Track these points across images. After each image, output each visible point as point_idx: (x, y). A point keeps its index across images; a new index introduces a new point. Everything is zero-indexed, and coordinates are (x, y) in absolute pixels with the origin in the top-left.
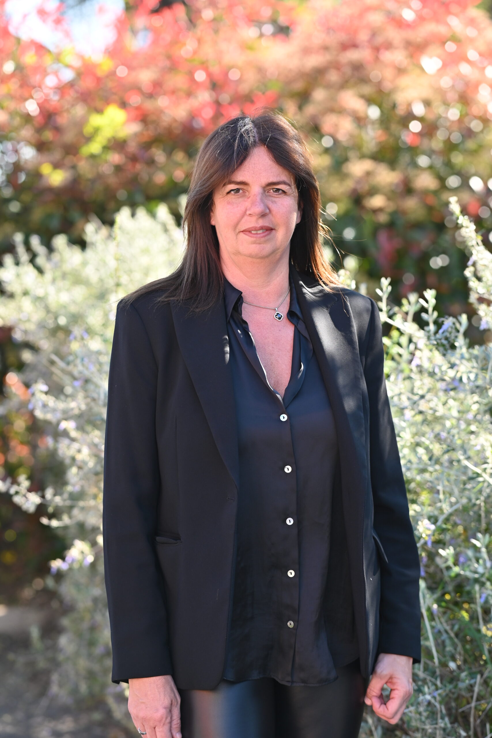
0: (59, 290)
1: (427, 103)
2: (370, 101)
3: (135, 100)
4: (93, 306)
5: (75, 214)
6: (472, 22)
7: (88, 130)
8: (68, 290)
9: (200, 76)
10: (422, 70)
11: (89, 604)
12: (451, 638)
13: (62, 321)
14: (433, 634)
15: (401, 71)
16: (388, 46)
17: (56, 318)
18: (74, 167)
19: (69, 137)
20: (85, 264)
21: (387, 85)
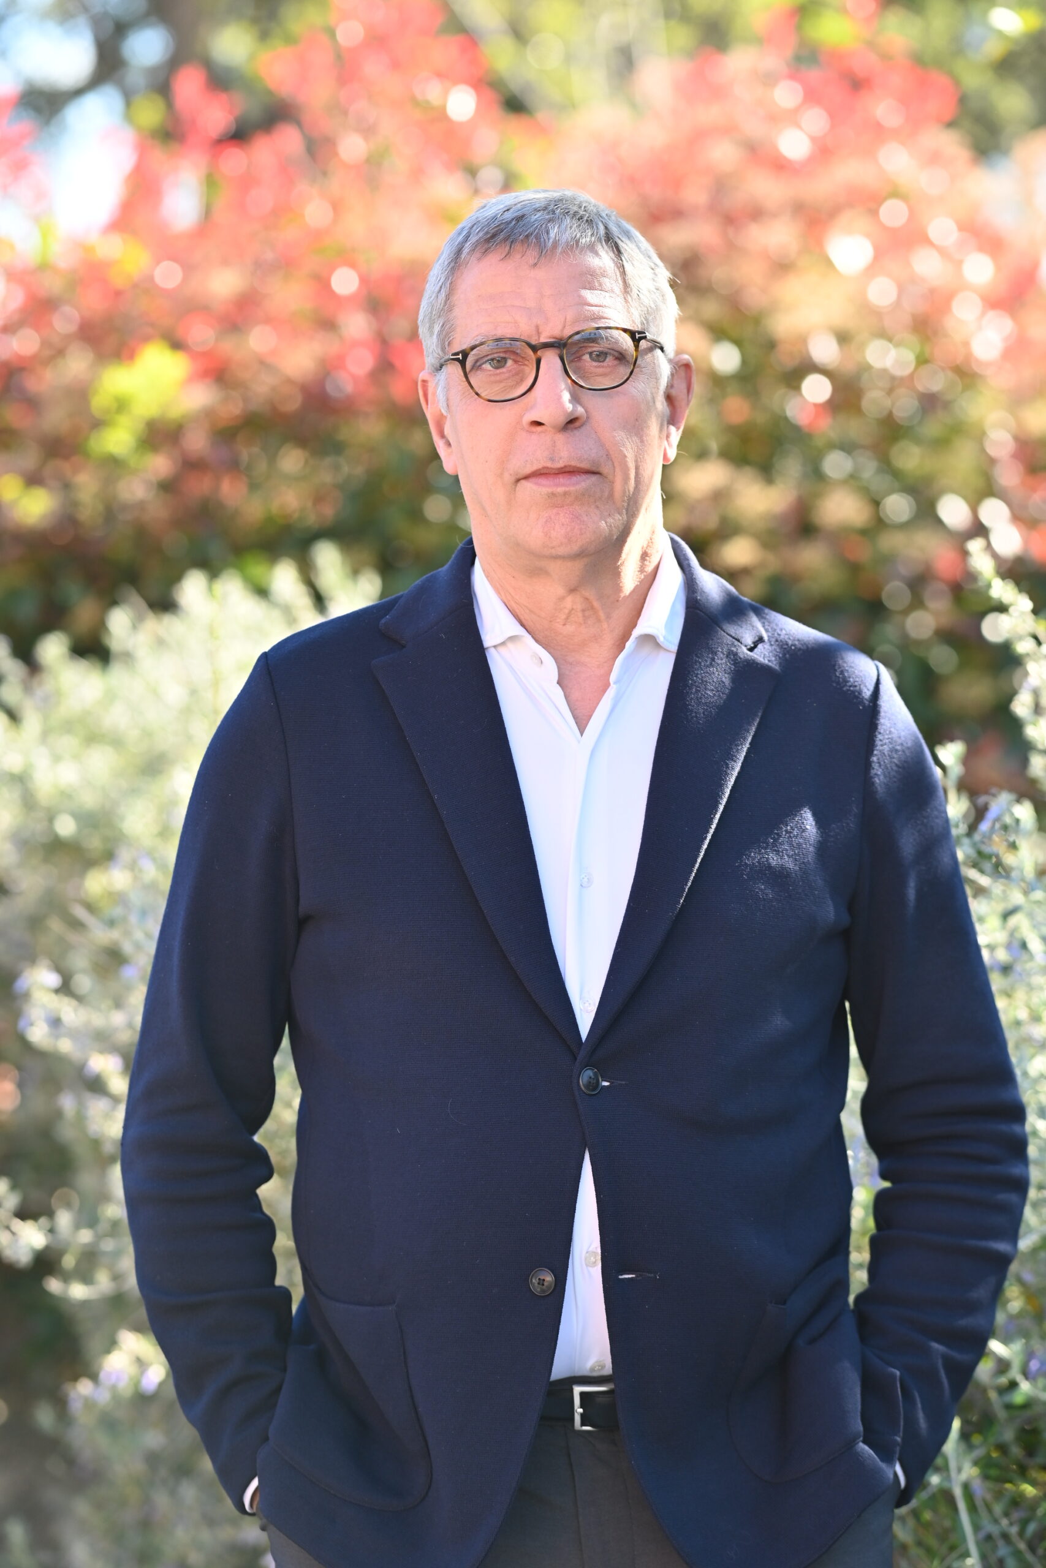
0: (57, 758)
1: (843, 338)
2: (718, 333)
3: (202, 334)
4: (134, 792)
5: (72, 589)
6: (934, 159)
7: (99, 402)
8: (76, 757)
9: (345, 282)
10: (829, 263)
11: (138, 1467)
12: (1017, 1554)
13: (66, 827)
14: (978, 1544)
15: (782, 267)
16: (756, 213)
17: (51, 819)
18: (67, 486)
19: (55, 419)
20: (110, 697)
21: (754, 298)
